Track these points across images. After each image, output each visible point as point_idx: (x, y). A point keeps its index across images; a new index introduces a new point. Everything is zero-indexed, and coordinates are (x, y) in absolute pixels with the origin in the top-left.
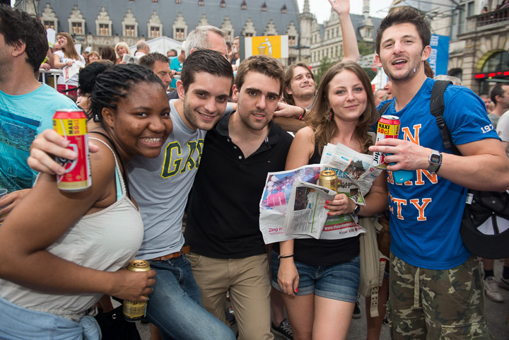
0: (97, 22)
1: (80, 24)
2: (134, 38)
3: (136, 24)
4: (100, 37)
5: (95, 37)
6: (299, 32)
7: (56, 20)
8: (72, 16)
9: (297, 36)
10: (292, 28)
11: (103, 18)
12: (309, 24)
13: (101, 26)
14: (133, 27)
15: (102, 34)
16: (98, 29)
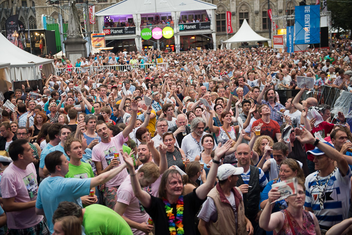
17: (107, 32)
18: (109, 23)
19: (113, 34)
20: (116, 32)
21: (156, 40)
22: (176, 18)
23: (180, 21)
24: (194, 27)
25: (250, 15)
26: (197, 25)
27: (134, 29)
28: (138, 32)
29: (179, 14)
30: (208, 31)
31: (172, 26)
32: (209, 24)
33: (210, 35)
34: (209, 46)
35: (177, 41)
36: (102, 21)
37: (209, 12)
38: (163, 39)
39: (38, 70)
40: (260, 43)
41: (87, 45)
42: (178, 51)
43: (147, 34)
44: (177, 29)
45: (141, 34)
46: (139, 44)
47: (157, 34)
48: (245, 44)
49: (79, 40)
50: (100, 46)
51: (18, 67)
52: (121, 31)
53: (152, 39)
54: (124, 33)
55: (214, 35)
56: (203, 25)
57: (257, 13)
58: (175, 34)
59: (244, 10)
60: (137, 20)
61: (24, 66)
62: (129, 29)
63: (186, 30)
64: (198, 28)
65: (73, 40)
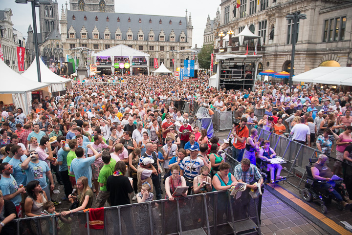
0: (93, 33)
1: (85, 34)
2: (109, 40)
3: (110, 34)
4: (94, 40)
5: (92, 40)
6: (186, 35)
7: (75, 33)
8: (82, 30)
9: (185, 37)
10: (183, 33)
11: (96, 31)
12: (191, 31)
13: (95, 34)
14: (108, 35)
15: (95, 38)
16: (93, 36)
17: (98, 63)
18: (99, 60)
19: (100, 65)
20: (102, 64)
21: (121, 69)
22: (131, 59)
23: (133, 61)
24: (139, 64)
25: (165, 60)
26: (141, 63)
27: (111, 63)
28: (113, 64)
29: (132, 58)
30: (145, 66)
31: (129, 63)
32: (146, 63)
33: (146, 68)
34: (145, 73)
35: (131, 70)
36: (95, 59)
37: (146, 58)
38: (124, 68)
39: (64, 85)
40: (169, 74)
41: (88, 71)
42: (131, 75)
43: (117, 66)
44: (131, 64)
45: (114, 66)
46: (113, 70)
47: (122, 66)
48: (162, 74)
49: (84, 69)
50: (94, 70)
51: (54, 84)
52: (104, 64)
53: (119, 68)
54: (106, 65)
55: (148, 68)
56: (143, 63)
57: (168, 59)
58: (131, 66)
59: (162, 58)
60: (113, 59)
61: (57, 84)
62: (108, 63)
63: (135, 65)
64: (141, 64)
65: (81, 69)
